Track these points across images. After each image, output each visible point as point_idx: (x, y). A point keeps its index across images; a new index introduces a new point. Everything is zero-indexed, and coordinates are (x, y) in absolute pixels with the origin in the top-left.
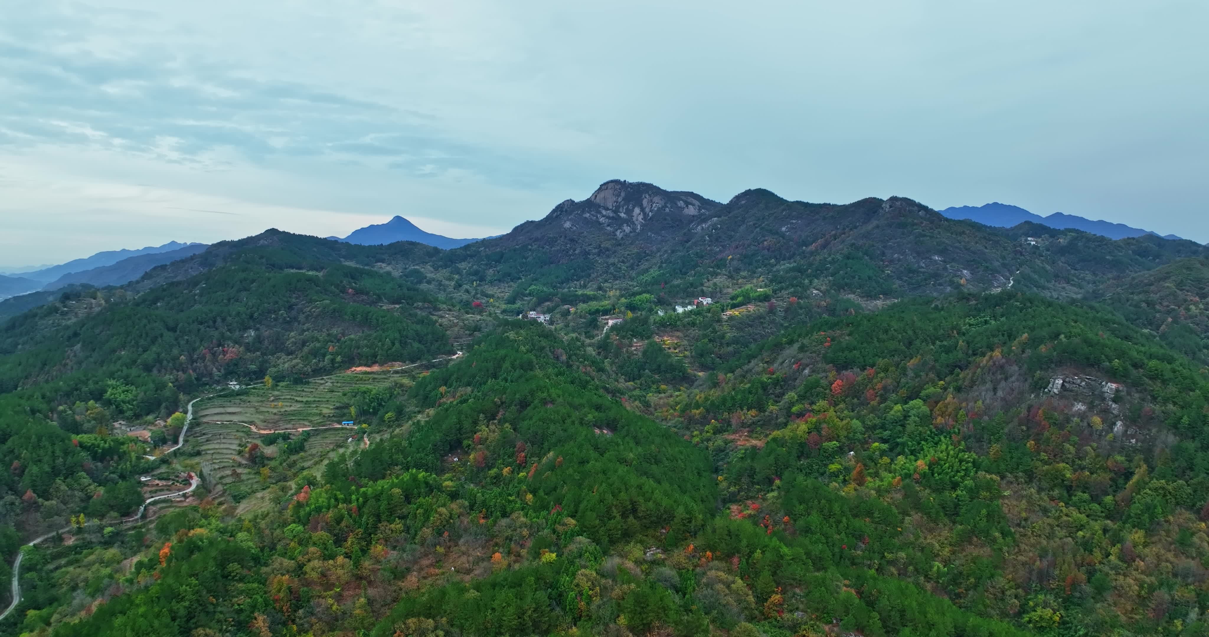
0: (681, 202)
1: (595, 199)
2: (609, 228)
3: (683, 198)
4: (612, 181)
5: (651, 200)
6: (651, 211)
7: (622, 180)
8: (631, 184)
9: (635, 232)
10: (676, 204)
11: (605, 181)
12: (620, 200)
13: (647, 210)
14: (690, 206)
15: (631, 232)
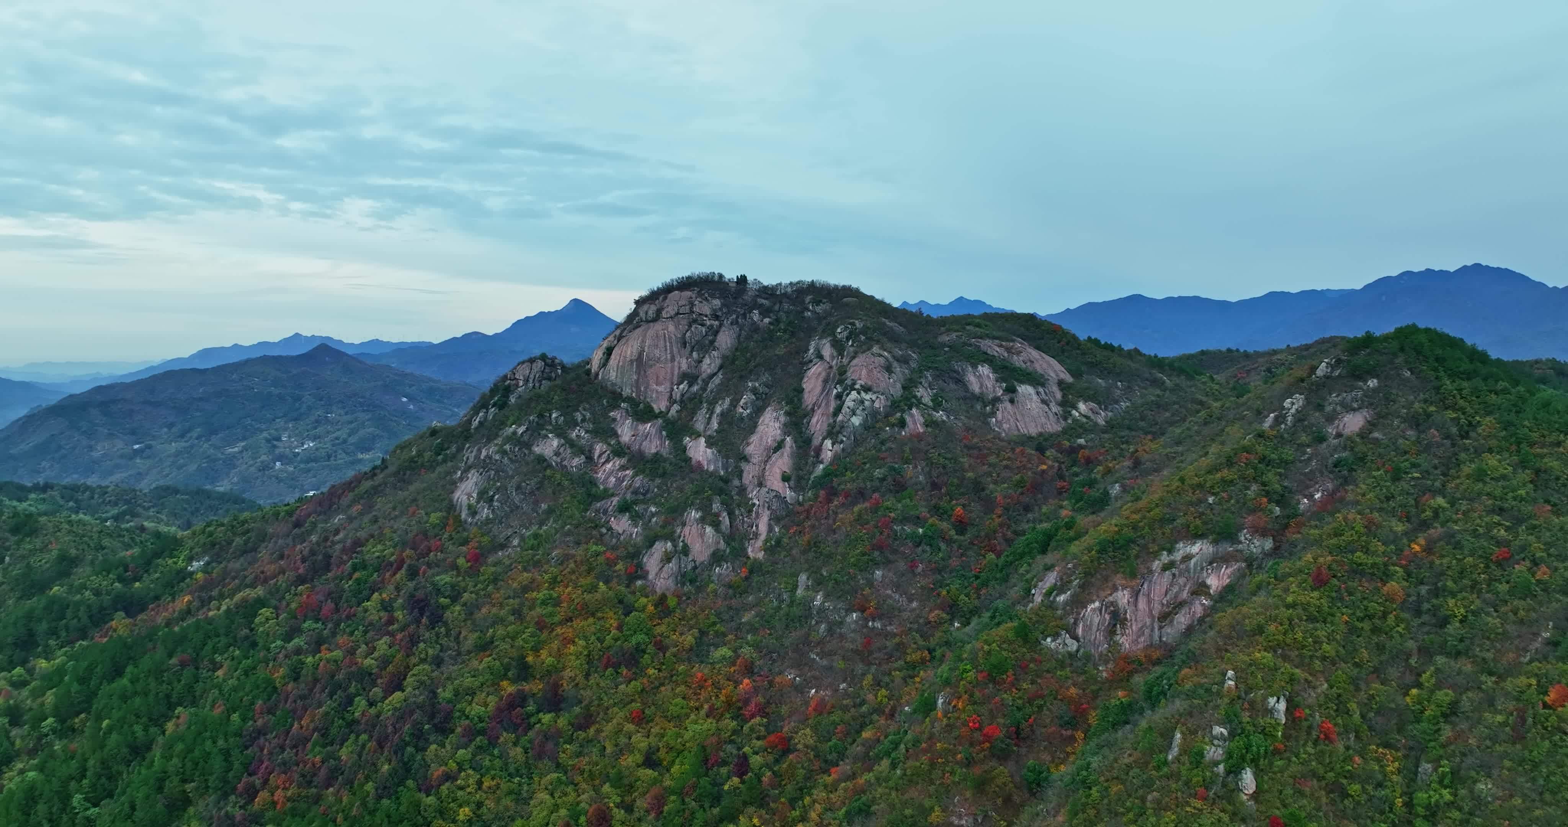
0: (984, 370)
1: (604, 364)
2: (622, 525)
3: (994, 348)
4: (686, 284)
5: (842, 371)
6: (833, 433)
7: (731, 274)
8: (768, 292)
9: (739, 553)
10: (960, 381)
11: (657, 283)
12: (709, 365)
13: (818, 424)
14: (1025, 390)
15: (717, 558)
